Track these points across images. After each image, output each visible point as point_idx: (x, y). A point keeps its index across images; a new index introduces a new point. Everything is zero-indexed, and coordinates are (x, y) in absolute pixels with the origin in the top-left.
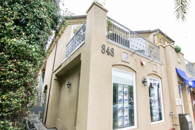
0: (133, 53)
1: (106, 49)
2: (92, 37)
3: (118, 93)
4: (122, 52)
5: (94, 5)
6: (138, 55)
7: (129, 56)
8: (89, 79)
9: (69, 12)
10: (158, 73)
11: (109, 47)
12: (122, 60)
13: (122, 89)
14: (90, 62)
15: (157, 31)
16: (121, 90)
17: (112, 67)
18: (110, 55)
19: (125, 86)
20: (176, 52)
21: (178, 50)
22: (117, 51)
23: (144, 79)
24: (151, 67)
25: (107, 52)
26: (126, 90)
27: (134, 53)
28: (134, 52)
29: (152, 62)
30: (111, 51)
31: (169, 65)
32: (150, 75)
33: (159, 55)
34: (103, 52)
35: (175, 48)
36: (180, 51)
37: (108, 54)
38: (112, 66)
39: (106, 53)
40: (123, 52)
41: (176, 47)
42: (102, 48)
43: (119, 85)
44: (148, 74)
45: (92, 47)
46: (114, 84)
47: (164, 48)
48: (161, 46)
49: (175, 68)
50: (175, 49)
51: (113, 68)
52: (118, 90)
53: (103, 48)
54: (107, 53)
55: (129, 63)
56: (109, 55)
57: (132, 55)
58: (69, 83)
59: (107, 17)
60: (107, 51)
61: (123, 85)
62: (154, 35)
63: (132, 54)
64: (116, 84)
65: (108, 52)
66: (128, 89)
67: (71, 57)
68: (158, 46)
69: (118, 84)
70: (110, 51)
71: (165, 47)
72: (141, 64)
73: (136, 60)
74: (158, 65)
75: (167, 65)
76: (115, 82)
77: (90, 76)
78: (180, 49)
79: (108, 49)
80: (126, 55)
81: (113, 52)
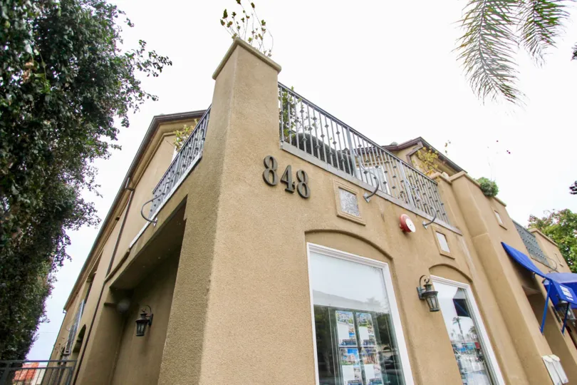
0: (371, 194)
1: (280, 173)
2: (228, 128)
3: (340, 352)
4: (335, 188)
5: (238, 47)
6: (387, 200)
7: (361, 203)
8: (208, 290)
9: (150, 55)
10: (456, 260)
11: (289, 166)
12: (340, 215)
13: (350, 334)
14: (216, 215)
15: (416, 144)
16: (348, 338)
17: (307, 240)
18: (296, 193)
19: (363, 317)
20: (486, 195)
21: (490, 189)
22: (317, 181)
23: (423, 283)
24: (433, 241)
25: (282, 181)
26: (366, 333)
27: (374, 193)
28: (373, 191)
29: (432, 224)
30: (300, 181)
31: (481, 233)
32: (435, 269)
33: (442, 204)
34: (270, 181)
35: (479, 184)
36: (496, 194)
37: (286, 190)
38: (307, 233)
39: (281, 187)
40: (340, 188)
41: (483, 181)
42: (263, 169)
43: (337, 314)
44: (431, 266)
45: (226, 160)
46: (317, 309)
47: (450, 184)
48: (440, 179)
49: (501, 245)
50: (480, 188)
51: (308, 243)
52: (335, 335)
53: (267, 167)
54: (284, 187)
55: (364, 225)
56: (291, 192)
57: (368, 200)
58: (144, 315)
59: (279, 86)
60: (286, 180)
61: (354, 312)
62: (411, 156)
63: (366, 195)
64: (326, 308)
65: (287, 183)
66: (373, 329)
67: (156, 219)
68: (433, 179)
69: (334, 310)
70: (293, 179)
71: (452, 181)
72: (400, 230)
73: (383, 217)
74: (450, 235)
75: (472, 235)
76: (323, 303)
77: (212, 278)
78: (495, 186)
79: (287, 174)
80: (349, 196)
81: (304, 185)
